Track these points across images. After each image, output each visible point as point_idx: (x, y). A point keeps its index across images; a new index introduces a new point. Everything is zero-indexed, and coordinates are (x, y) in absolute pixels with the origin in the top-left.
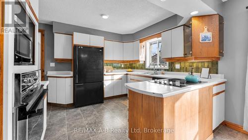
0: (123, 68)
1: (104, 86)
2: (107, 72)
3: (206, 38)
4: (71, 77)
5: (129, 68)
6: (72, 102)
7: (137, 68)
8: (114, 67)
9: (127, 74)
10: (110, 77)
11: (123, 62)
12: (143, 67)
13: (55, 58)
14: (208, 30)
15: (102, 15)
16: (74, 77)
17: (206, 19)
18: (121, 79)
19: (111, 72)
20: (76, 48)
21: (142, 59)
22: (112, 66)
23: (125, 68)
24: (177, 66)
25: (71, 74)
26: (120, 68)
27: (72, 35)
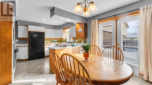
0: (56, 42)
1: (45, 51)
2: (47, 44)
3: (80, 31)
4: (27, 46)
5: (59, 42)
6: (28, 58)
8: (51, 42)
9: (57, 45)
11: (56, 39)
12: (65, 41)
13: (18, 37)
14: (81, 28)
15: (42, 19)
16: (29, 46)
17: (81, 24)
19: (50, 44)
20: (30, 33)
21: (64, 37)
23: (57, 42)
24: (76, 41)
25: (27, 45)
26: (55, 42)
27: (28, 26)
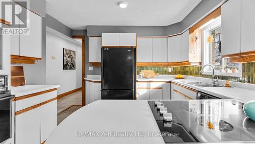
0: (170, 73)
1: (137, 96)
2: (144, 78)
5: (179, 73)
7: (191, 74)
8: (157, 72)
9: (170, 82)
10: (145, 85)
12: (198, 72)
13: (90, 62)
15: (119, 4)
16: (102, 82)
18: (162, 88)
22: (154, 70)
27: (101, 37)
